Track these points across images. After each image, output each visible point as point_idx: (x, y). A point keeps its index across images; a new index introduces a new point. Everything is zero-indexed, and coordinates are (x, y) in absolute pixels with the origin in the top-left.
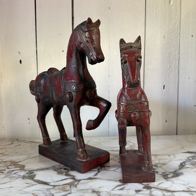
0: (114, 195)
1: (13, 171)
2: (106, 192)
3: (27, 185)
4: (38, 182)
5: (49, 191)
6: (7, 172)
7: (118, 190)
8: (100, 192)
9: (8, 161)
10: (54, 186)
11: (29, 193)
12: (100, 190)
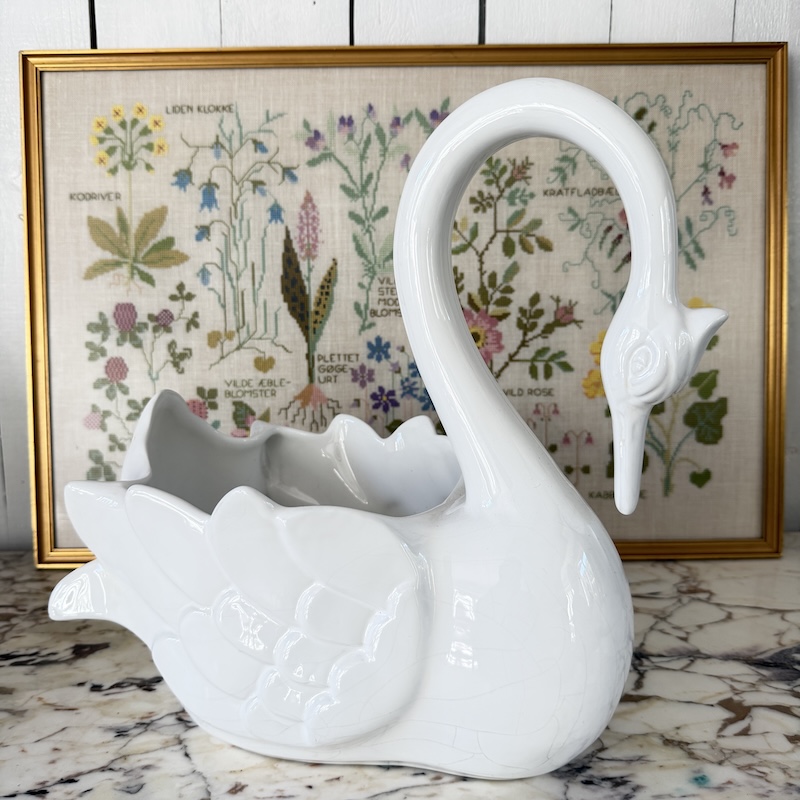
0: (734, 752)
2: (705, 742)
7: (736, 735)
8: (688, 744)
12: (684, 735)
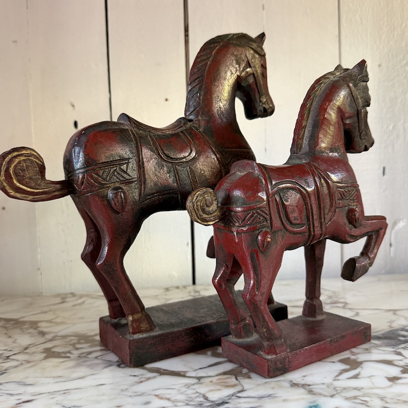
1: (90, 353)
2: (323, 384)
3: (136, 379)
4: (157, 373)
5: (191, 389)
6: (78, 355)
7: (348, 378)
9: (70, 334)
10: (199, 378)
11: (148, 395)
12: (308, 381)
